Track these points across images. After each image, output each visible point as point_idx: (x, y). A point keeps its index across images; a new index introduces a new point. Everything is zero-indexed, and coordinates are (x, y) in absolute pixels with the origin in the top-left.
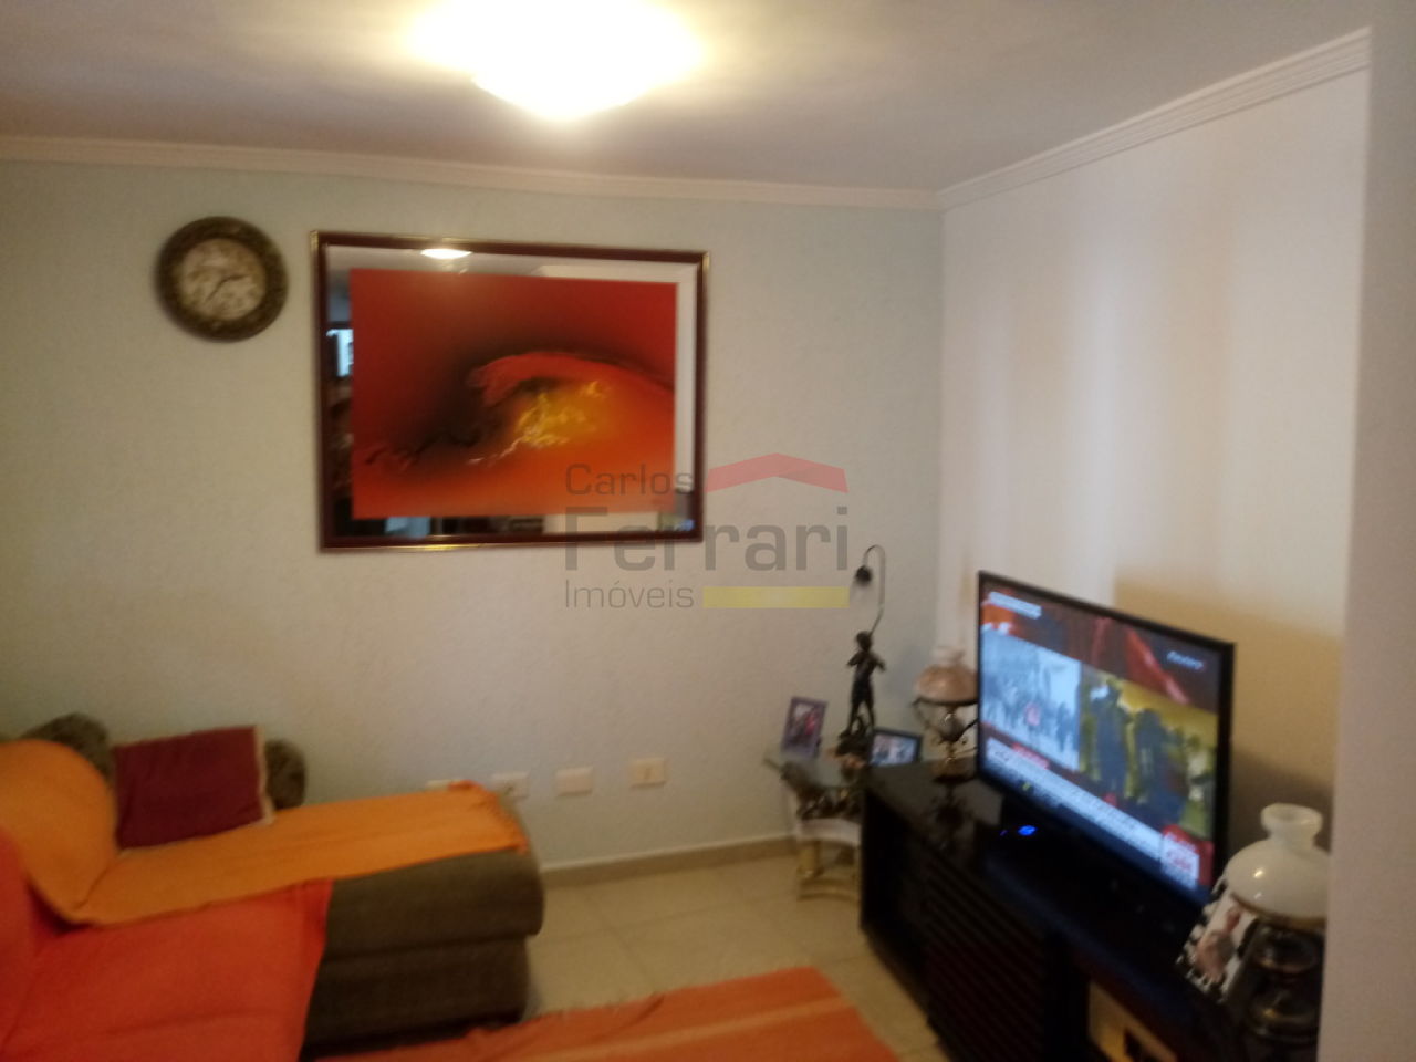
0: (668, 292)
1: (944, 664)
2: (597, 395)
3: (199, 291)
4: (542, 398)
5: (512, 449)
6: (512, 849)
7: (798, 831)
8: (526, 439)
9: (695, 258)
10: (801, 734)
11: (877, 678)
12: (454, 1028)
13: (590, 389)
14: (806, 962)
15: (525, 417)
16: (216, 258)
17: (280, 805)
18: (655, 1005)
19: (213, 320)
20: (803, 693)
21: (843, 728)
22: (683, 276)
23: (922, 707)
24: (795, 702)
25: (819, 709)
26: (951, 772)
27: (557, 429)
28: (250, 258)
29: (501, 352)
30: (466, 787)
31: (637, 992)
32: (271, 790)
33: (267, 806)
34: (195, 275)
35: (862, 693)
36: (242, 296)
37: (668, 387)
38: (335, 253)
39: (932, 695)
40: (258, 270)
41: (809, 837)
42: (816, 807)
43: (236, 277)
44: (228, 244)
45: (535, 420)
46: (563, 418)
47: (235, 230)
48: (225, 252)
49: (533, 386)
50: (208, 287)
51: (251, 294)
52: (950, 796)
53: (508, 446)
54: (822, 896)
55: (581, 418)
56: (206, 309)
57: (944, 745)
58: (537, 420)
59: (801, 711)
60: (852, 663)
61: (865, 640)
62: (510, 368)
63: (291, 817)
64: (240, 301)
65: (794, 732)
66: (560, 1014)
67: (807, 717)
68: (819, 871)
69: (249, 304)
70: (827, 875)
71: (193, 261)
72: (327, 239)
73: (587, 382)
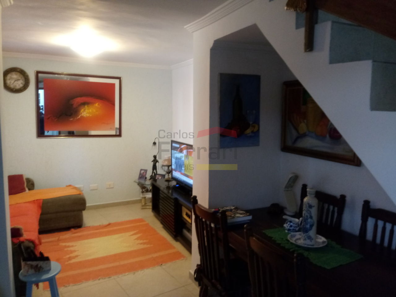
0: (113, 85)
1: (167, 158)
2: (98, 106)
3: (10, 83)
4: (86, 106)
5: (79, 117)
6: (80, 194)
7: (141, 196)
8: (83, 115)
9: (119, 78)
10: (142, 176)
11: (157, 164)
12: (68, 229)
13: (97, 105)
14: (140, 218)
15: (82, 110)
16: (14, 76)
17: (29, 190)
18: (109, 224)
19: (13, 89)
20: (143, 168)
21: (151, 174)
22: (116, 82)
23: (164, 167)
24: (141, 170)
25: (146, 171)
26: (168, 179)
27: (89, 113)
28: (22, 76)
29: (77, 97)
30: (70, 186)
31: (106, 223)
32: (27, 186)
33: (27, 189)
34: (10, 79)
35: (154, 167)
36: (19, 84)
37: (113, 104)
38: (40, 75)
39: (165, 164)
40: (23, 78)
41: (144, 196)
42: (145, 191)
43: (19, 80)
44: (17, 73)
45: (85, 110)
46: (90, 111)
47: (18, 70)
48: (16, 75)
49: (84, 104)
50: (12, 82)
51: (22, 83)
52: (169, 184)
53: (79, 116)
54: (146, 208)
55: (94, 110)
56: (12, 86)
57: (168, 174)
58: (85, 111)
59: (142, 172)
60: (152, 161)
61: (155, 157)
62: (79, 100)
63: (32, 192)
64: (19, 85)
65: (141, 176)
66: (90, 227)
67: (143, 173)
68: (145, 204)
69: (21, 85)
70: (147, 204)
71: (9, 76)
72: (38, 73)
73: (96, 103)
